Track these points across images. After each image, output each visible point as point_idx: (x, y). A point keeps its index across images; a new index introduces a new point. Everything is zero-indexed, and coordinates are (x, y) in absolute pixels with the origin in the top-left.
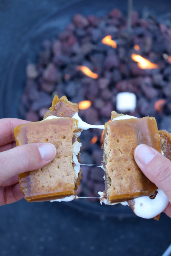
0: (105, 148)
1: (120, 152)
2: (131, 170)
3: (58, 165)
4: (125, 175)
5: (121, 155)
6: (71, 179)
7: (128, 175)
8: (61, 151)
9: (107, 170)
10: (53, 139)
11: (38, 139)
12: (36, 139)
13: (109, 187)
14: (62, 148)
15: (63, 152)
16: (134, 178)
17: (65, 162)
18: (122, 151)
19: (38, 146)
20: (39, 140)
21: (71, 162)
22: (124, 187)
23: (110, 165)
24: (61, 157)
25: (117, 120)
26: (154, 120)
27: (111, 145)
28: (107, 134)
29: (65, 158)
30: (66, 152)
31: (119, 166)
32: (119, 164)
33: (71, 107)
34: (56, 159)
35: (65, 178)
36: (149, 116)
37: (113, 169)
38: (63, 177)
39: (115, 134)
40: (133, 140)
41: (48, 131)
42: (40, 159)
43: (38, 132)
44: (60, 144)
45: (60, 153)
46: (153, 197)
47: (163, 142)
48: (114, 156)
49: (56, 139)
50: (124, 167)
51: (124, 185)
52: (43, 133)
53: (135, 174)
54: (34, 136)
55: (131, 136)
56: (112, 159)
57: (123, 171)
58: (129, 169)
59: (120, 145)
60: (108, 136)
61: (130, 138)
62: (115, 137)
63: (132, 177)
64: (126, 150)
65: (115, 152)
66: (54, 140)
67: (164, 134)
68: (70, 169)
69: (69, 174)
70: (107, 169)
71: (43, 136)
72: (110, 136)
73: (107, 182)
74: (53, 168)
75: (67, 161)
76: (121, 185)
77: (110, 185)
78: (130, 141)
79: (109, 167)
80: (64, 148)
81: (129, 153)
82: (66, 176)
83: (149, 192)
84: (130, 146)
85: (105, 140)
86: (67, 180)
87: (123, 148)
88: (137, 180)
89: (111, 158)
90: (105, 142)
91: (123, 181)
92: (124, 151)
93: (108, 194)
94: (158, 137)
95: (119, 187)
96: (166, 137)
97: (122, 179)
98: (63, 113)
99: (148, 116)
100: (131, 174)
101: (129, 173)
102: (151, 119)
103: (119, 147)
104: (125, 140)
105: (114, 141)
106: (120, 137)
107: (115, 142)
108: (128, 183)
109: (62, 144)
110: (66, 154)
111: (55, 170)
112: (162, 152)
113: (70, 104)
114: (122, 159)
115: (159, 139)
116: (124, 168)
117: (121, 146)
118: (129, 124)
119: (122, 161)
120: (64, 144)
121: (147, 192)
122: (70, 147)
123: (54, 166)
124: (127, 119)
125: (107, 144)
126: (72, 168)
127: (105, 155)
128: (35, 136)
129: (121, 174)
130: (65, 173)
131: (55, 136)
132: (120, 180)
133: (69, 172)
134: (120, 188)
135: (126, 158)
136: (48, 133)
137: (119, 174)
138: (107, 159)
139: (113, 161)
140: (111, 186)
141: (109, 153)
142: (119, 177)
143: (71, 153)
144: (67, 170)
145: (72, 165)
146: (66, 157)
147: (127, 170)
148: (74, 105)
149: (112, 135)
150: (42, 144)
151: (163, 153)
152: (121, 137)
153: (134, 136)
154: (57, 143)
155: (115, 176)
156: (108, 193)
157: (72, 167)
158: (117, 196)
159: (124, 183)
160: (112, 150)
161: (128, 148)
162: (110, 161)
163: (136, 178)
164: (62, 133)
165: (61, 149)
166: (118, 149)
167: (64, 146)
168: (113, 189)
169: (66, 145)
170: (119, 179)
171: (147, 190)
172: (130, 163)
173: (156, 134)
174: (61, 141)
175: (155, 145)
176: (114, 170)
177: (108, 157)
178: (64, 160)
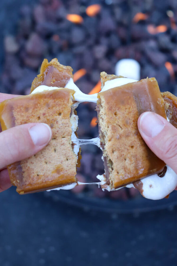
0: (101, 124)
1: (119, 127)
2: (135, 148)
3: (54, 148)
4: (129, 155)
5: (121, 131)
6: (72, 165)
7: (132, 154)
8: (58, 131)
9: (107, 152)
10: (47, 116)
11: (27, 117)
12: (25, 118)
13: (111, 172)
14: (58, 127)
15: (60, 132)
16: (139, 157)
17: (63, 144)
18: (122, 127)
19: (29, 129)
20: (29, 119)
21: (70, 144)
22: (129, 170)
23: (110, 146)
24: (57, 139)
25: (112, 88)
26: (155, 81)
27: (108, 121)
28: (101, 107)
29: (63, 139)
30: (63, 132)
31: (121, 145)
32: (120, 142)
33: (64, 72)
34: (52, 141)
35: (64, 164)
36: (149, 78)
37: (114, 149)
38: (62, 163)
39: (112, 107)
40: (133, 110)
41: (40, 106)
42: (32, 145)
43: (27, 109)
44: (55, 122)
45: (56, 134)
46: (161, 175)
47: (168, 107)
48: (112, 134)
49: (50, 116)
50: (126, 145)
51: (128, 167)
52: (34, 109)
53: (139, 151)
54: (22, 114)
55: (130, 106)
56: (112, 138)
57: (126, 151)
58: (132, 147)
59: (119, 119)
60: (104, 109)
61: (129, 108)
62: (112, 110)
63: (136, 155)
64: (126, 124)
65: (114, 129)
66: (48, 118)
67: (168, 96)
68: (70, 152)
69: (68, 158)
70: (108, 150)
71: (33, 114)
72: (106, 109)
73: (108, 165)
74: (50, 154)
75: (65, 143)
76: (125, 168)
77: (113, 169)
78: (130, 113)
79: (109, 148)
80: (61, 128)
81: (131, 127)
82: (65, 161)
83: (157, 170)
84: (131, 118)
85: (99, 115)
86: (67, 166)
87: (122, 122)
88: (142, 159)
89: (110, 137)
90: (100, 117)
91: (127, 163)
92: (124, 125)
93: (110, 180)
94: (162, 102)
95: (123, 170)
96: (171, 99)
97: (125, 160)
98: (55, 80)
99: (147, 77)
100: (135, 152)
101: (133, 151)
102: (152, 81)
103: (118, 122)
104: (124, 112)
105: (111, 116)
106: (117, 109)
107: (113, 116)
108: (133, 164)
109: (57, 122)
110: (64, 134)
111: (51, 155)
112: (167, 118)
113: (62, 68)
114: (123, 135)
115: (163, 104)
116: (126, 147)
117: (121, 119)
118: (127, 91)
119: (123, 138)
120: (60, 122)
121: (155, 170)
122: (68, 125)
123: (50, 150)
124: (124, 85)
125: (102, 119)
126: (71, 151)
127: (102, 133)
128: (24, 115)
129: (123, 155)
130: (64, 157)
131: (49, 113)
132: (124, 162)
133: (69, 156)
134: (124, 172)
135: (127, 134)
136: (40, 109)
137: (121, 155)
138: (104, 138)
139: (113, 139)
140: (113, 171)
141: (107, 131)
142: (122, 158)
143: (69, 133)
144: (66, 154)
145: (71, 147)
146: (63, 137)
147: (130, 149)
148: (68, 69)
149: (108, 108)
150: (35, 125)
151: (168, 120)
152: (119, 108)
153: (133, 104)
154: (51, 120)
155: (118, 158)
156: (111, 178)
157: (72, 149)
158: (122, 181)
159: (128, 164)
160: (110, 126)
161: (129, 121)
162: (110, 140)
163: (141, 156)
164: (57, 109)
165: (58, 129)
166: (117, 124)
167: (60, 125)
168: (116, 173)
169: (62, 123)
170: (122, 161)
171: (155, 168)
172: (134, 139)
173: (158, 99)
174: (56, 119)
175: (160, 111)
176: (115, 151)
177: (105, 136)
178: (62, 142)
